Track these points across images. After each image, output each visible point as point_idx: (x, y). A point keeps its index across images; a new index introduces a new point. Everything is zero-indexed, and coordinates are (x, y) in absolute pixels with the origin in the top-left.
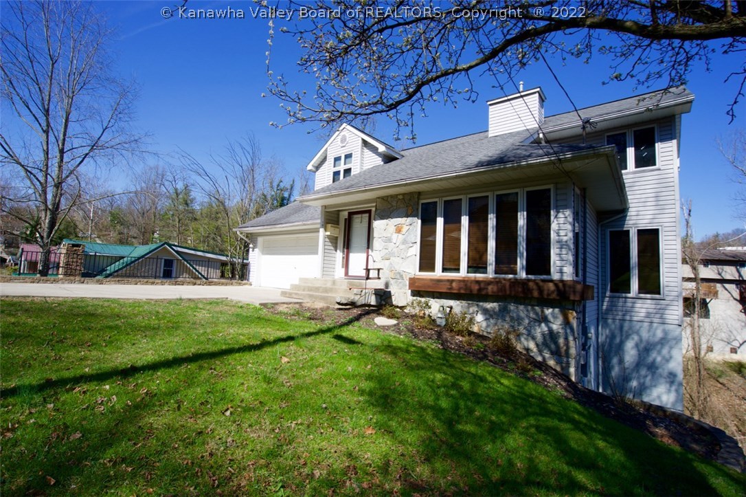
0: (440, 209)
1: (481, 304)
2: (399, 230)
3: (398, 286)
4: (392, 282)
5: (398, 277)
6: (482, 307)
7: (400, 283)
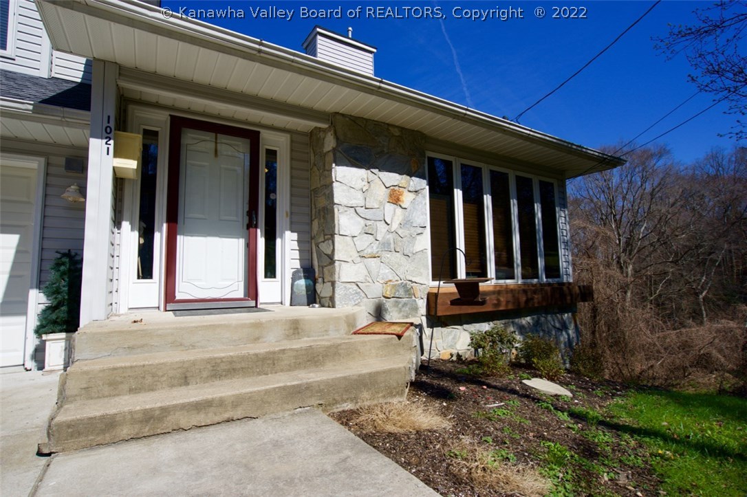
0: (457, 176)
1: (516, 320)
2: (395, 199)
3: (400, 311)
4: (389, 304)
5: (401, 292)
6: (517, 324)
7: (405, 304)
